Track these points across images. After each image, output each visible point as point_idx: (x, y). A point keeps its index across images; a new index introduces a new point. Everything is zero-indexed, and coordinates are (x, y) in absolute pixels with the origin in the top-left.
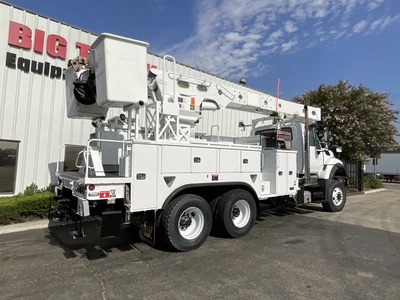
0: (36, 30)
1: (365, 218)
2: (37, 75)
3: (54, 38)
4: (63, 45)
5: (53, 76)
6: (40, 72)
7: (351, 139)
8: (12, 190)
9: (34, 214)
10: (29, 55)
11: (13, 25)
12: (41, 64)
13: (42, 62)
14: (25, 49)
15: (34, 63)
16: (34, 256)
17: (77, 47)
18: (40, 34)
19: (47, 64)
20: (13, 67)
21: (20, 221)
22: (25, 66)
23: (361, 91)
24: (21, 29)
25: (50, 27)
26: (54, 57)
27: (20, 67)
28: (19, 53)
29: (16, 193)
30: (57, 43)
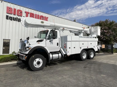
0: (14, 9)
1: (110, 61)
2: (14, 21)
3: (19, 10)
4: (21, 12)
5: (19, 21)
6: (15, 20)
7: (109, 37)
8: (8, 53)
9: (14, 59)
10: (12, 16)
11: (8, 7)
12: (15, 18)
13: (15, 17)
14: (11, 14)
15: (14, 18)
16: (14, 70)
17: (25, 13)
18: (15, 10)
19: (17, 18)
20: (8, 19)
21: (11, 61)
22: (11, 19)
23: (113, 22)
24: (10, 9)
25: (18, 8)
26: (19, 16)
27: (10, 19)
28: (9, 15)
29: (10, 54)
30: (20, 12)
